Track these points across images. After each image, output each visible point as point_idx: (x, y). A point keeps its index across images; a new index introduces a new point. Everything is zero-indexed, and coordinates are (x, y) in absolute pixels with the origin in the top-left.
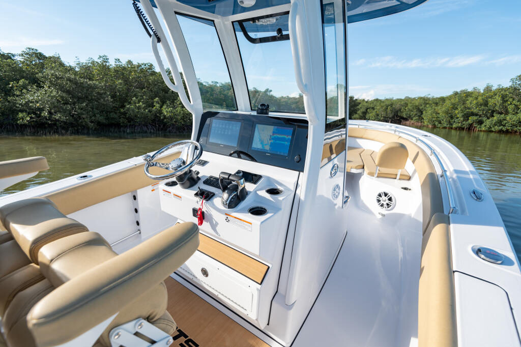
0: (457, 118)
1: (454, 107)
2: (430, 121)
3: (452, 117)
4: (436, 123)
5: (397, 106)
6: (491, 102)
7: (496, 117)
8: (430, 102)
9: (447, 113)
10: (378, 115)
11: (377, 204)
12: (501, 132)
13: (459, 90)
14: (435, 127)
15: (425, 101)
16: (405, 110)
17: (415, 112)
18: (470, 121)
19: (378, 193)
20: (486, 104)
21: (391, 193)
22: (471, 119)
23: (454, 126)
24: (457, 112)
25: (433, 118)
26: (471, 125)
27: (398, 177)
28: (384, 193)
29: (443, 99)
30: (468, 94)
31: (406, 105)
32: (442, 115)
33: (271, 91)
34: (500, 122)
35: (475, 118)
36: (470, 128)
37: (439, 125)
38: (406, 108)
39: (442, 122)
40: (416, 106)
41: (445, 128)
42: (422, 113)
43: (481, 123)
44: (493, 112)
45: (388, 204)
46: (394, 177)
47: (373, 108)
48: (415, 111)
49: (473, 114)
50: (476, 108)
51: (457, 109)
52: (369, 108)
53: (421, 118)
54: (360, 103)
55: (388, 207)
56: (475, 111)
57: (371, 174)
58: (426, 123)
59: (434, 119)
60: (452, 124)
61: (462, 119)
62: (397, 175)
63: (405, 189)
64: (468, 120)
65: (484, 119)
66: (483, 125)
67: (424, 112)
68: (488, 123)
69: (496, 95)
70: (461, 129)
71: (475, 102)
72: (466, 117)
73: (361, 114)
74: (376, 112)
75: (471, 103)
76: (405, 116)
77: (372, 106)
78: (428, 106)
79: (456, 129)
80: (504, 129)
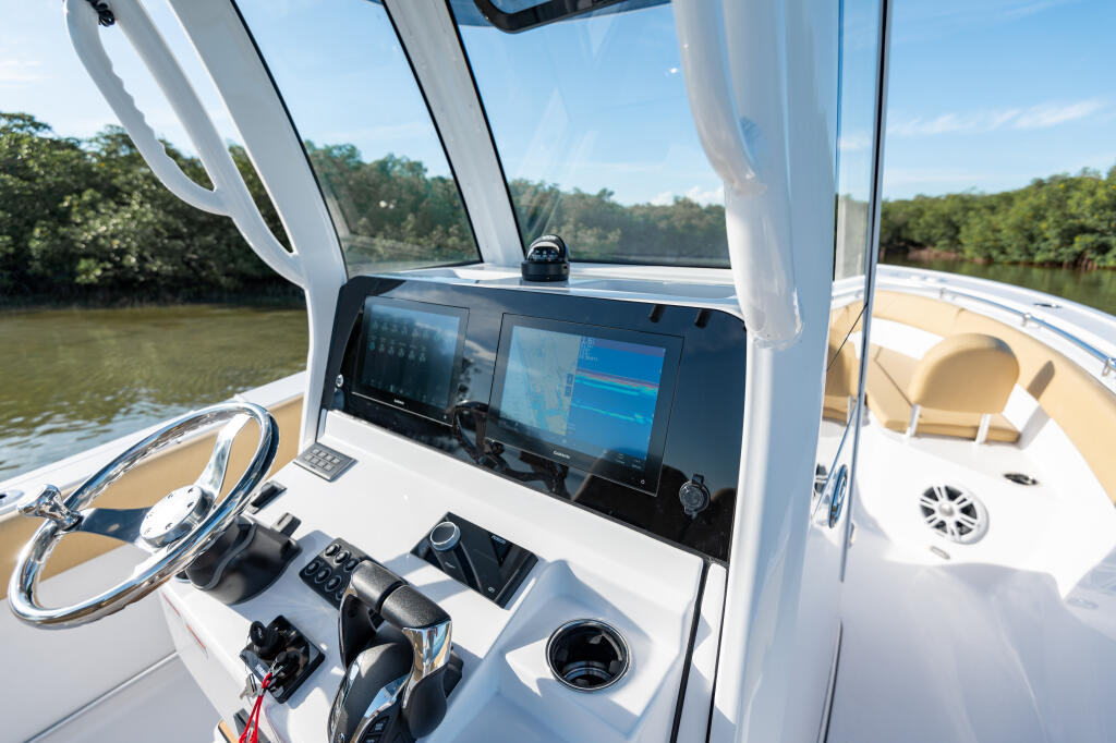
0: (1046, 240)
1: (1038, 215)
2: (980, 247)
3: (1032, 238)
4: (995, 253)
5: (899, 217)
8: (978, 205)
9: (1019, 228)
11: (922, 519)
13: (1045, 176)
14: (990, 261)
15: (966, 204)
16: (918, 224)
17: (941, 229)
18: (1077, 247)
19: (926, 488)
21: (971, 491)
22: (1080, 242)
23: (1039, 258)
24: (1043, 225)
25: (986, 241)
26: (1079, 256)
27: (982, 434)
28: (947, 489)
29: (1008, 199)
30: (1071, 185)
31: (920, 213)
32: (1006, 234)
33: (611, 194)
35: (1089, 238)
36: (1077, 262)
37: (1002, 257)
38: (921, 221)
39: (1009, 250)
40: (944, 216)
41: (1015, 263)
42: (957, 230)
43: (1104, 249)
45: (959, 525)
46: (969, 433)
48: (942, 225)
49: (1083, 230)
50: (1093, 215)
51: (1043, 218)
53: (955, 242)
55: (961, 534)
56: (1090, 222)
57: (896, 426)
58: (968, 253)
59: (988, 244)
60: (1031, 255)
61: (1057, 241)
62: (976, 429)
63: (1018, 479)
64: (1072, 243)
66: (1110, 255)
67: (963, 229)
70: (1055, 265)
71: (1089, 201)
72: (1068, 236)
75: (1079, 205)
76: (917, 239)
78: (971, 213)
79: (1042, 265)
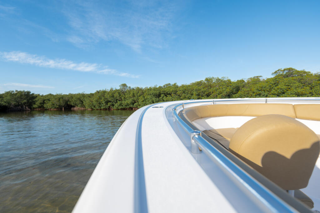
0: (103, 104)
1: (100, 98)
2: (89, 106)
3: (100, 104)
4: (93, 107)
5: (67, 99)
6: (115, 95)
7: (119, 103)
8: (86, 96)
9: (97, 101)
10: (53, 104)
12: (122, 109)
13: (99, 90)
14: (92, 109)
15: (83, 95)
16: (72, 100)
17: (78, 102)
18: (109, 105)
20: (113, 96)
22: (109, 104)
23: (102, 108)
24: (102, 100)
25: (90, 104)
26: (109, 107)
29: (92, 95)
30: (104, 92)
31: (72, 98)
32: (95, 103)
34: (121, 105)
35: (111, 103)
36: (109, 109)
37: (95, 108)
38: (73, 100)
39: (96, 106)
40: (78, 98)
41: (97, 110)
42: (83, 103)
43: (113, 105)
44: (117, 100)
47: (49, 100)
48: (79, 101)
50: (110, 98)
51: (101, 99)
52: (45, 100)
53: (83, 105)
54: (37, 97)
56: (110, 100)
58: (87, 108)
59: (91, 105)
60: (100, 107)
61: (105, 104)
64: (108, 104)
65: (114, 104)
66: (114, 107)
67: (84, 102)
68: (116, 105)
69: (116, 92)
70: (105, 109)
71: (108, 95)
72: (107, 102)
73: (39, 105)
74: (52, 102)
75: (107, 96)
76: (73, 105)
77: (47, 98)
78: (85, 98)
80: (123, 108)
